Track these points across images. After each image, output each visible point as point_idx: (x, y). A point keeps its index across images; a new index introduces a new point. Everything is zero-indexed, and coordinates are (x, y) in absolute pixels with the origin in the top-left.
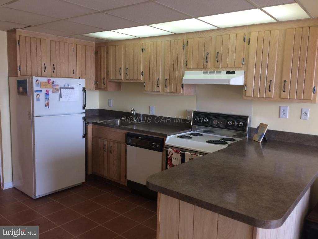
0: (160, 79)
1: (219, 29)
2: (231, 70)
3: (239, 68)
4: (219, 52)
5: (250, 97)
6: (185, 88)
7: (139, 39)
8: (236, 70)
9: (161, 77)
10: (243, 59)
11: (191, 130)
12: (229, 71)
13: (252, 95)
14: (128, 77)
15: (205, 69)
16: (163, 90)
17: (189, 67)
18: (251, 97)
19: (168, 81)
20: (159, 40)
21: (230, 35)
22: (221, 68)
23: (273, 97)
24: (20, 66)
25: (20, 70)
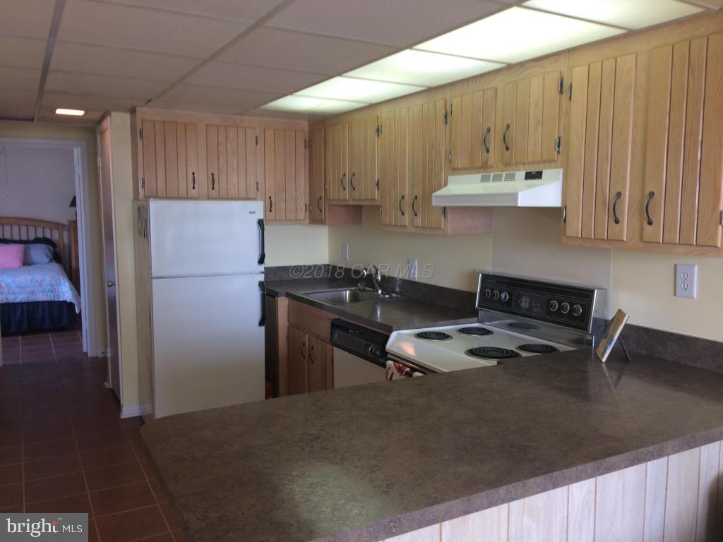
0: (407, 197)
1: (510, 67)
2: (534, 169)
3: (551, 162)
4: (510, 123)
5: (573, 237)
6: (449, 216)
7: (372, 106)
8: (545, 169)
9: (407, 193)
10: (559, 138)
11: (476, 319)
12: (531, 173)
13: (578, 233)
14: (356, 195)
15: (483, 168)
16: (412, 222)
17: (456, 166)
18: (577, 238)
19: (420, 199)
20: (403, 105)
21: (532, 79)
22: (516, 164)
23: (625, 240)
24: (143, 180)
25: (143, 187)
